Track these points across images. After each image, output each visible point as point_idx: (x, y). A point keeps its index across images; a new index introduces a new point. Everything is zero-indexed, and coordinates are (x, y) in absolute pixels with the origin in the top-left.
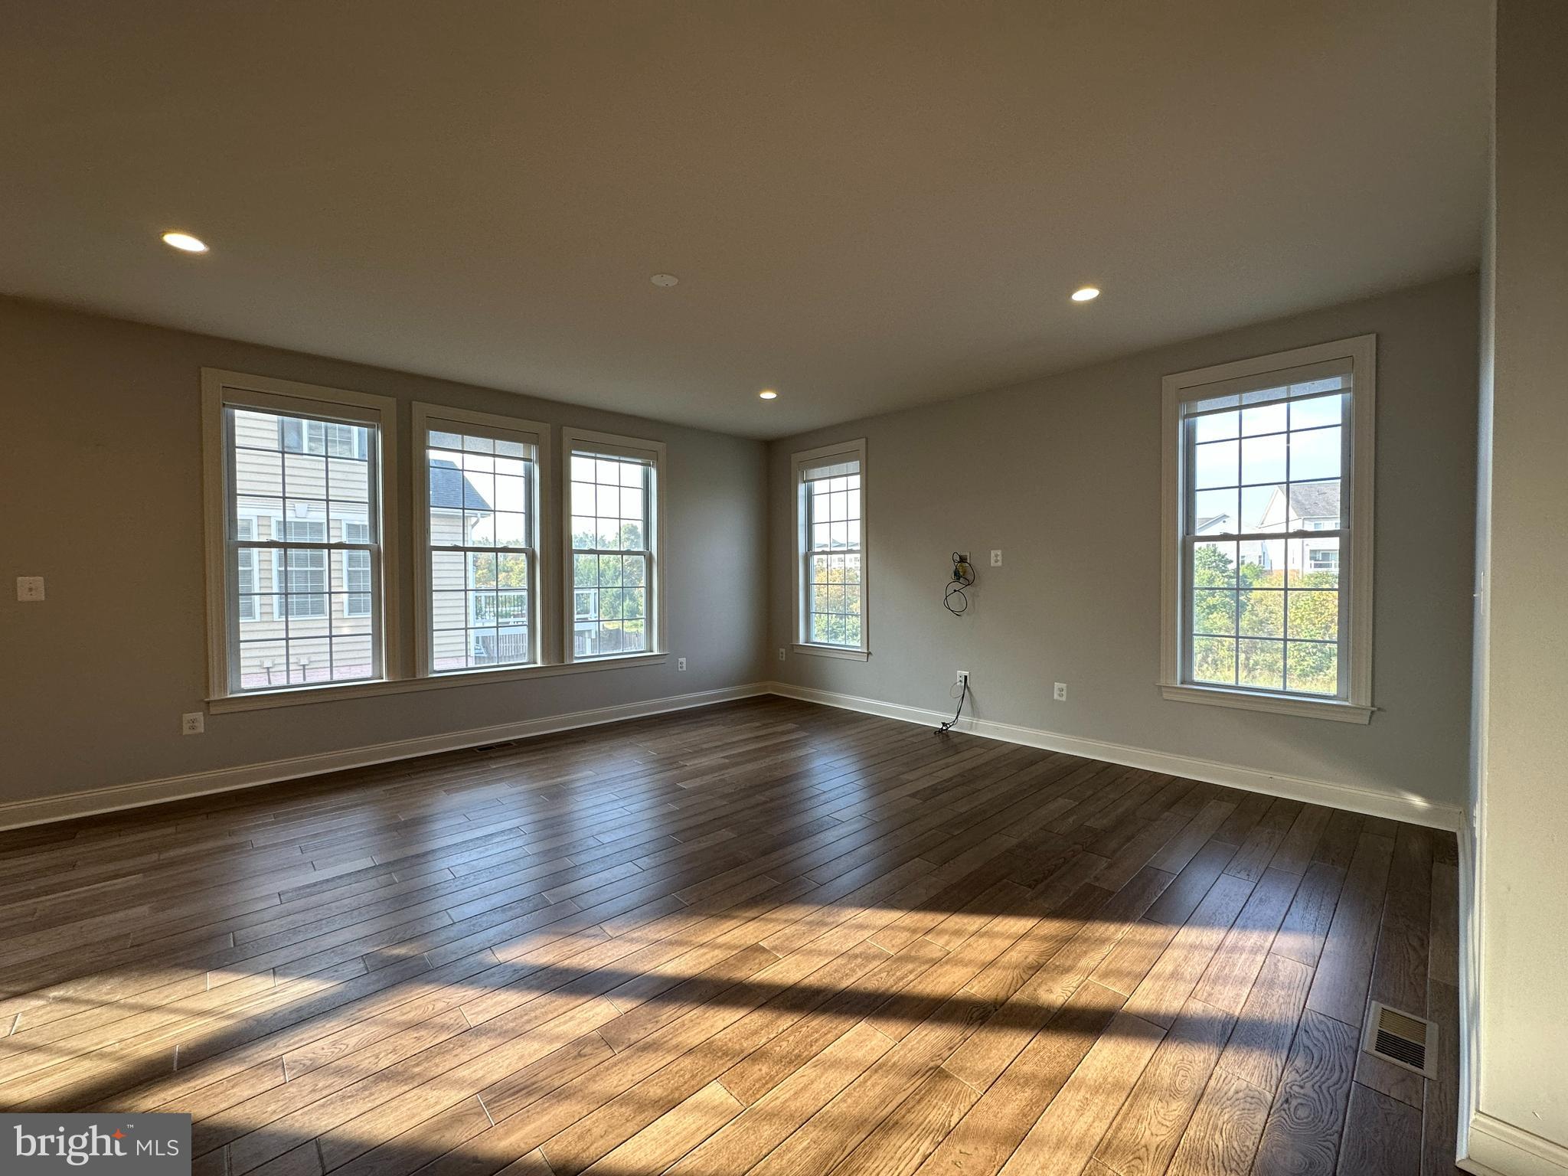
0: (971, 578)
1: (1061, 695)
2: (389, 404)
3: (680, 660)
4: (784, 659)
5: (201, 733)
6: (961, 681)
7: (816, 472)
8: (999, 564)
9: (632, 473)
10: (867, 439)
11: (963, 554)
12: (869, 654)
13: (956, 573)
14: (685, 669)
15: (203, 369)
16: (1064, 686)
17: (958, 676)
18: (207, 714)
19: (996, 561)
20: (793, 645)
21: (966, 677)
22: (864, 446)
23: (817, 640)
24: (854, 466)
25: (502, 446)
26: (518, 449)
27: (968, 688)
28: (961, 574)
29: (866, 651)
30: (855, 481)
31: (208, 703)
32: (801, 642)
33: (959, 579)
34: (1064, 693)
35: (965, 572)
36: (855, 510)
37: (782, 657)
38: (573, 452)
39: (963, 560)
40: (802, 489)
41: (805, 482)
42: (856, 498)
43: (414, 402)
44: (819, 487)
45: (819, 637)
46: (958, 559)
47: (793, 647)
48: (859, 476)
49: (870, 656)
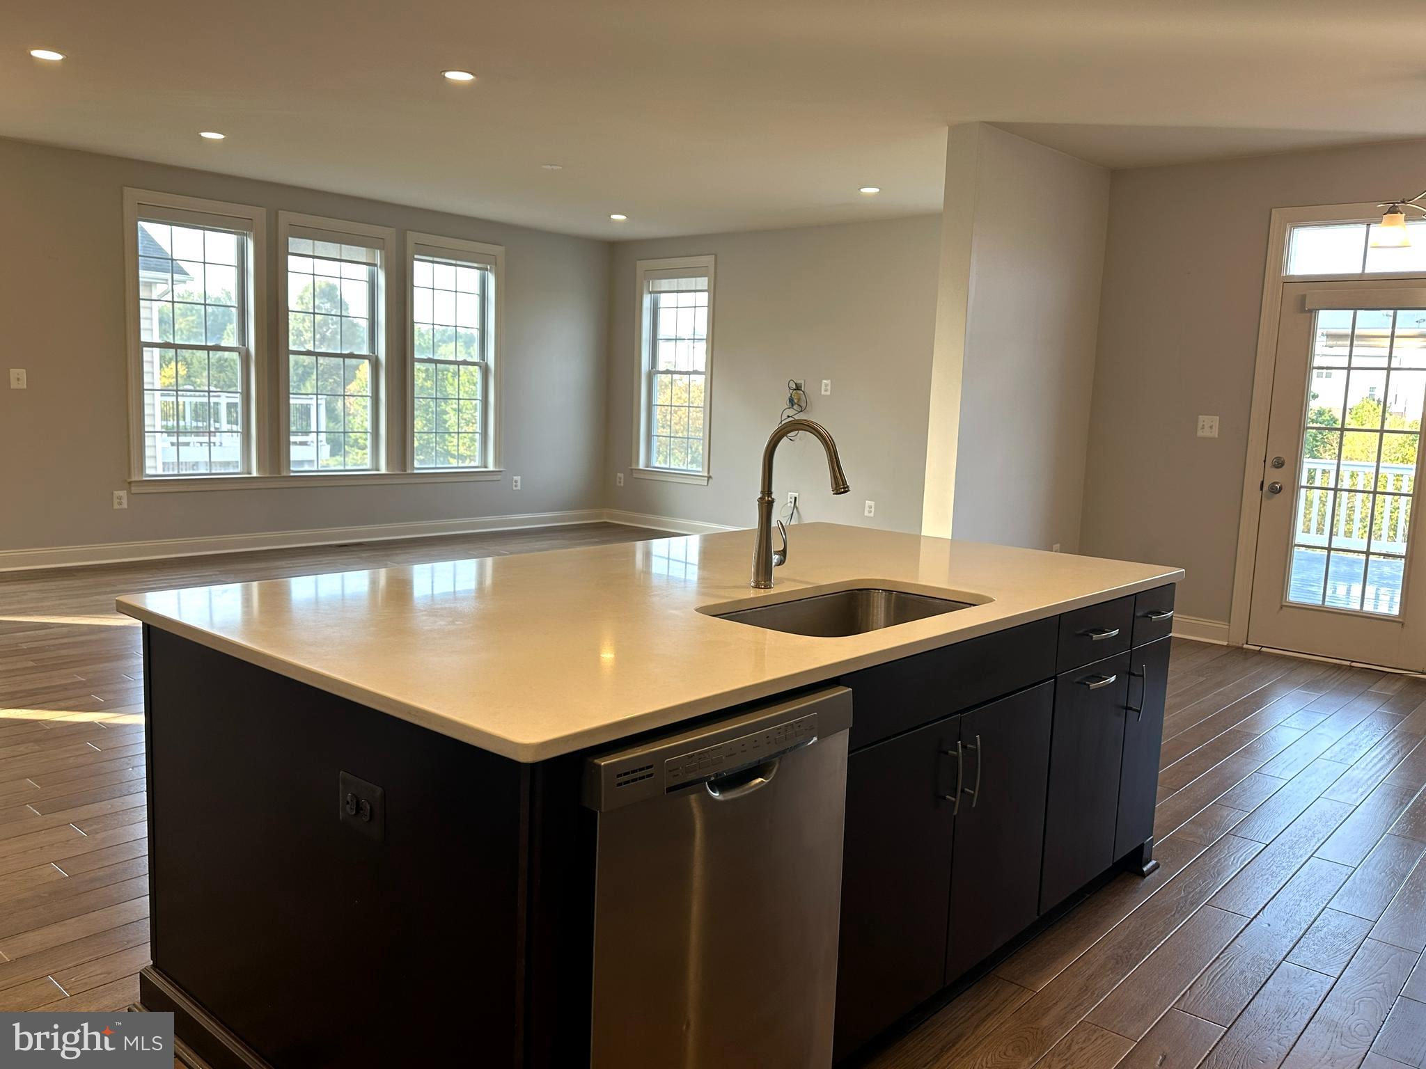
0: (804, 405)
1: (870, 512)
2: (259, 214)
3: (515, 478)
4: (622, 485)
5: (125, 509)
6: (791, 502)
7: (665, 284)
8: (828, 393)
9: (468, 277)
10: (716, 256)
11: (798, 382)
12: (709, 477)
13: (791, 400)
14: (519, 488)
15: (126, 189)
16: (872, 503)
17: (789, 498)
18: (130, 493)
19: (826, 391)
20: (632, 470)
21: (796, 498)
22: (713, 262)
23: (657, 465)
24: (703, 282)
25: (349, 251)
26: (361, 253)
27: (797, 508)
28: (796, 401)
29: (706, 474)
30: (703, 298)
31: (130, 483)
32: (642, 466)
33: (793, 405)
34: (873, 510)
35: (799, 400)
36: (702, 330)
37: (620, 482)
38: (416, 256)
39: (798, 388)
40: (647, 301)
41: (650, 293)
42: (703, 315)
43: (280, 211)
44: (665, 300)
45: (658, 462)
46: (794, 387)
47: (632, 472)
48: (706, 294)
49: (710, 480)
